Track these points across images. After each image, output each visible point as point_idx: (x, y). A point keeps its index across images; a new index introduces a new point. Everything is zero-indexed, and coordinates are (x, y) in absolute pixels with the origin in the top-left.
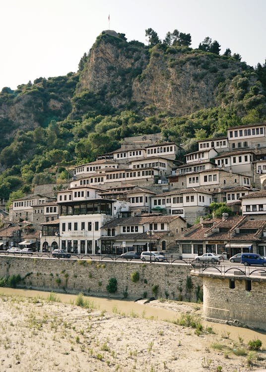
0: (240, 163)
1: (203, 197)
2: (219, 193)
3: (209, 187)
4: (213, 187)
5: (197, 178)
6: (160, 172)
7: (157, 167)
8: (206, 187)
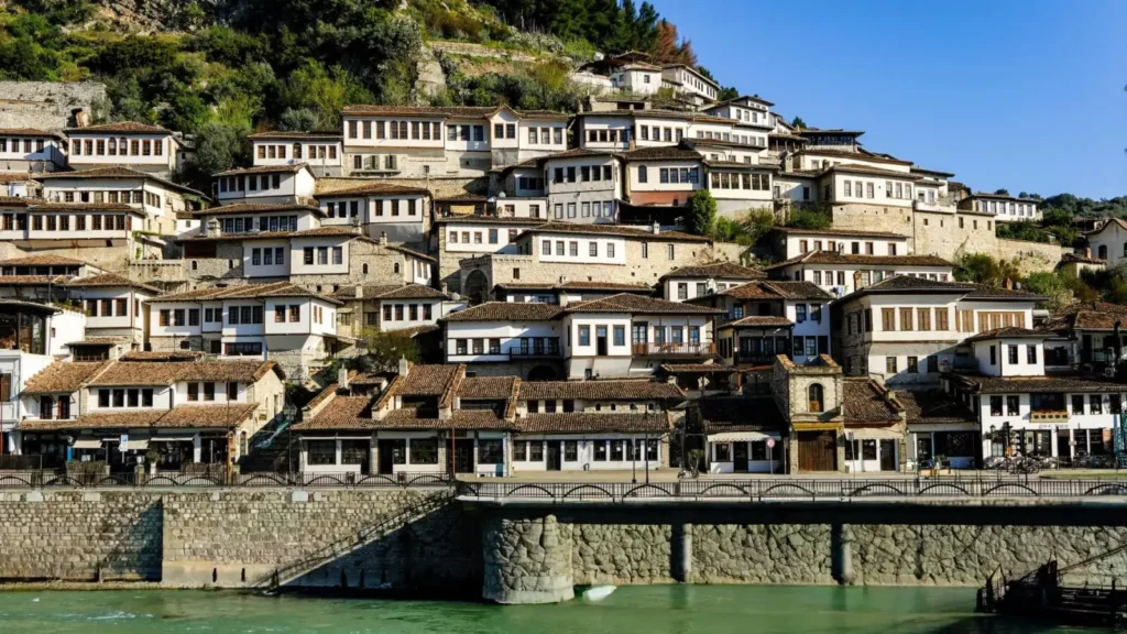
0: (395, 219)
1: (321, 309)
2: (358, 300)
3: (320, 281)
4: (329, 280)
5: (280, 251)
6: (146, 220)
7: (138, 206)
8: (309, 280)
